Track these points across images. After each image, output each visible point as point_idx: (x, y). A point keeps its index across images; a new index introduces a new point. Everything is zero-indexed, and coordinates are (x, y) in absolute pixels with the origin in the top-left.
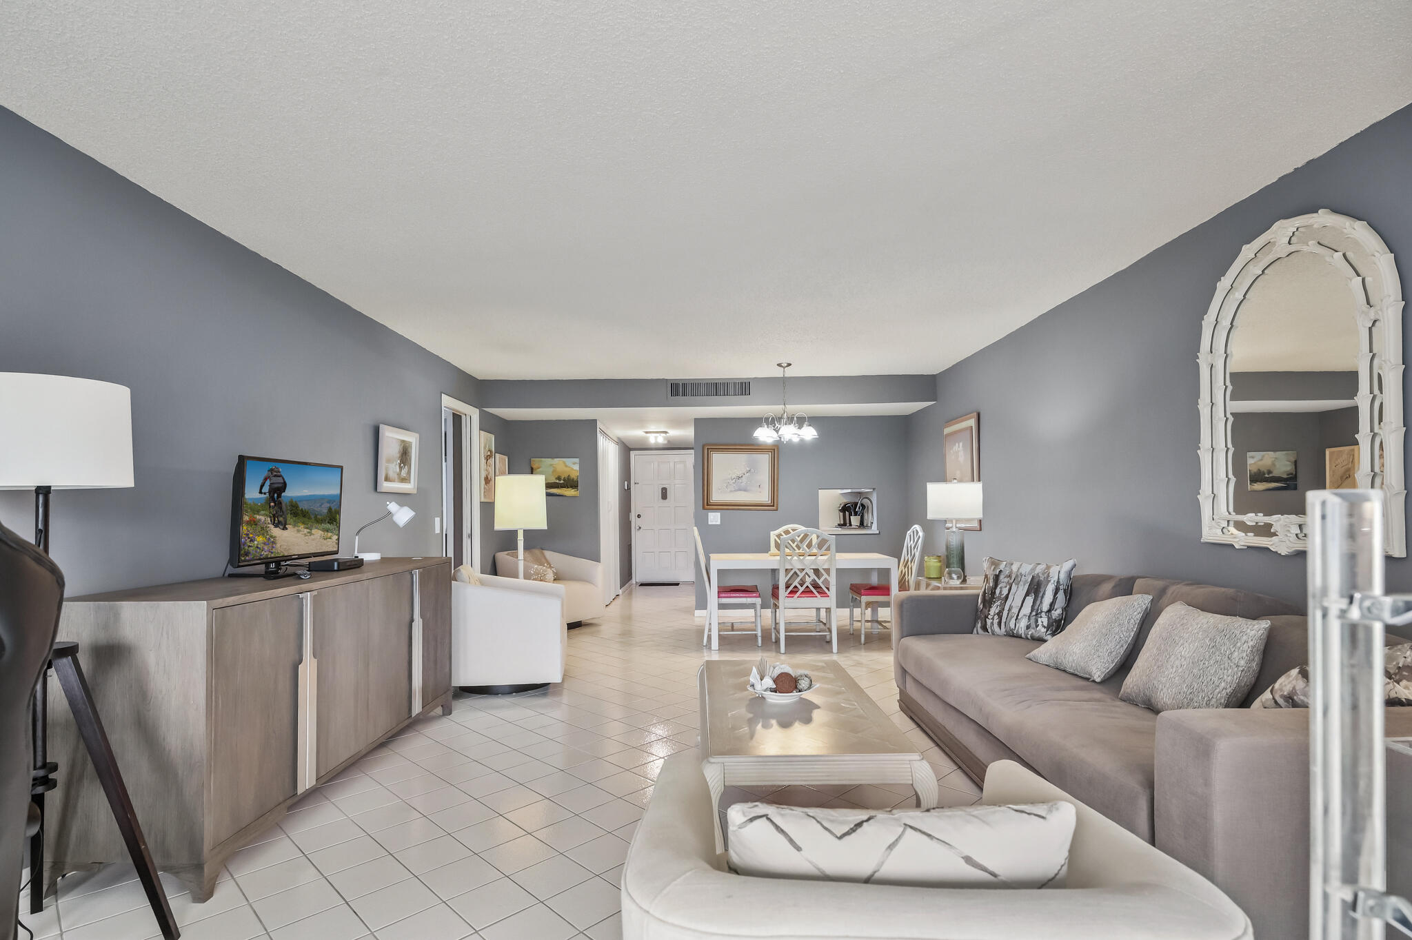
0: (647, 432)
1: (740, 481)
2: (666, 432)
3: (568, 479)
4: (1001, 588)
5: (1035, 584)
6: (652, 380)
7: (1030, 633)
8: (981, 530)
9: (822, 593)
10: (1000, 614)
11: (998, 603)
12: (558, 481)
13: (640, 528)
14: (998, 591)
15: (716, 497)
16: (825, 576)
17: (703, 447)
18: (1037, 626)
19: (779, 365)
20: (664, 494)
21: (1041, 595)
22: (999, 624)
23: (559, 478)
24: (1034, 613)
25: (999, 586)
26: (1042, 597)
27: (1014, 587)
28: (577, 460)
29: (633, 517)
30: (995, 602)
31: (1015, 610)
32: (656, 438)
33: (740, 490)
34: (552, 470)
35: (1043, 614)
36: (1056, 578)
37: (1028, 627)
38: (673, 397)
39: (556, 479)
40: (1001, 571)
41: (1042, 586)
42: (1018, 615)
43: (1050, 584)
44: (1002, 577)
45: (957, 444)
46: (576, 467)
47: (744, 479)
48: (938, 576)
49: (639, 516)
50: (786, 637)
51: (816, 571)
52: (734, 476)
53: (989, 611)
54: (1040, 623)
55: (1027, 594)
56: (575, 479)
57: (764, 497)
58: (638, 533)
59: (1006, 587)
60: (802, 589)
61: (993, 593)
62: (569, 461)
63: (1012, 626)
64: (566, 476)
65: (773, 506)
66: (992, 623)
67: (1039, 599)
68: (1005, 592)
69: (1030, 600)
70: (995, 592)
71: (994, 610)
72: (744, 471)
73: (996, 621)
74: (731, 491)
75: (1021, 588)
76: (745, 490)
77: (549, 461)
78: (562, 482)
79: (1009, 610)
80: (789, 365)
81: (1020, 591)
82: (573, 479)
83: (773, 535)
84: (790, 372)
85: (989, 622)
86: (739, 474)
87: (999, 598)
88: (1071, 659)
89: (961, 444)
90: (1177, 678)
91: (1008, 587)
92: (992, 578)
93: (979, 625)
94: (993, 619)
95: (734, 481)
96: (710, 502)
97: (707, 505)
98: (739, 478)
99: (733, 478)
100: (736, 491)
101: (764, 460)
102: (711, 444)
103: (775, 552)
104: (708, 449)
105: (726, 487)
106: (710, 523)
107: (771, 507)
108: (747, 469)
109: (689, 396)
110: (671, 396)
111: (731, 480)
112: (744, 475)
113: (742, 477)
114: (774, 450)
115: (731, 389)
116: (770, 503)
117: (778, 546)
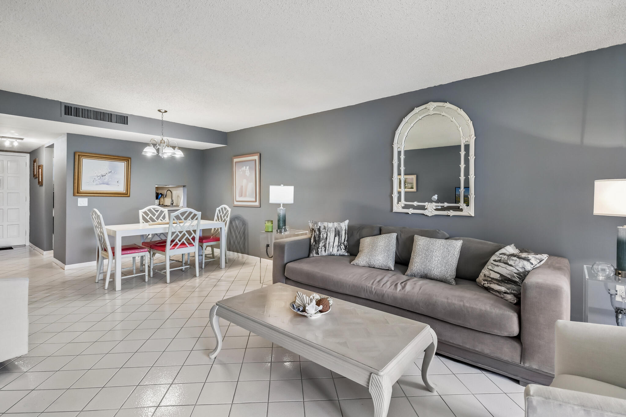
0: (2, 137)
1: (104, 178)
2: (22, 139)
4: (323, 234)
5: (337, 231)
6: (46, 100)
7: (339, 253)
8: (260, 208)
9: (191, 244)
10: (325, 246)
11: (323, 241)
14: (321, 236)
15: (85, 187)
16: (193, 234)
17: (75, 153)
18: (341, 249)
19: (159, 111)
21: (341, 236)
22: (325, 251)
24: (339, 244)
25: (321, 234)
26: (341, 237)
27: (329, 234)
30: (321, 241)
31: (331, 244)
32: (12, 143)
33: (104, 184)
35: (342, 244)
36: (345, 229)
37: (338, 251)
38: (66, 116)
40: (320, 227)
41: (340, 232)
42: (333, 246)
43: (343, 231)
44: (321, 229)
45: (244, 167)
47: (107, 177)
48: (271, 231)
50: (171, 272)
51: (189, 232)
52: (100, 174)
53: (319, 245)
54: (342, 248)
55: (335, 236)
57: (121, 188)
59: (325, 234)
60: (180, 243)
61: (319, 237)
63: (331, 250)
66: (321, 251)
67: (340, 237)
68: (325, 236)
69: (337, 238)
70: (320, 237)
71: (321, 244)
72: (107, 172)
73: (323, 249)
74: (97, 184)
75: (332, 234)
76: (108, 184)
79: (329, 244)
80: (166, 112)
81: (331, 235)
83: (141, 212)
84: (167, 117)
85: (320, 250)
86: (103, 173)
87: (323, 239)
88: (378, 262)
89: (248, 167)
90: (439, 265)
91: (326, 233)
92: (317, 230)
93: (315, 252)
94: (322, 248)
95: (99, 178)
96: (80, 191)
97: (77, 193)
98: (103, 176)
99: (98, 176)
100: (100, 184)
101: (121, 166)
102: (81, 152)
103: (143, 223)
104: (78, 155)
105: (93, 182)
106: (79, 205)
107: (126, 194)
108: (109, 171)
109: (80, 117)
110: (65, 114)
111: (97, 177)
112: (107, 174)
113: (105, 175)
114: (128, 160)
115: (114, 119)
116: (125, 192)
117: (144, 219)
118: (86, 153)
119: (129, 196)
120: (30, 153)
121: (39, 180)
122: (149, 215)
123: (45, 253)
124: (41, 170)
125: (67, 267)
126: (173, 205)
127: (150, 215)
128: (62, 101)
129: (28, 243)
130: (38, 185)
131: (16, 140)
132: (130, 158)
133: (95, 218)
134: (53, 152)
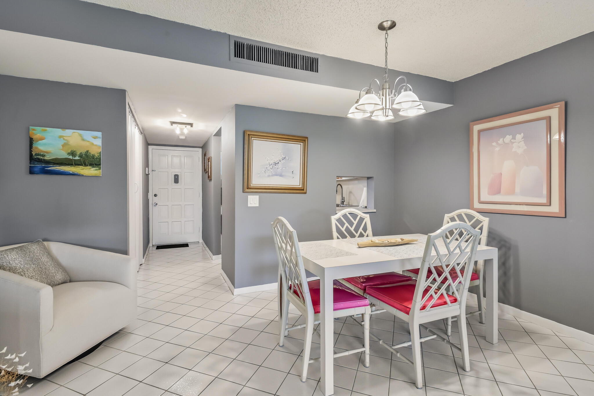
0: (173, 123)
1: (276, 167)
2: (191, 125)
3: (86, 155)
6: (210, 32)
8: (565, 217)
12: (71, 157)
13: (157, 204)
15: (256, 181)
17: (244, 133)
20: (176, 179)
23: (73, 153)
28: (99, 134)
29: (150, 196)
32: (182, 130)
33: (277, 175)
34: (62, 142)
38: (236, 58)
39: (69, 154)
46: (99, 142)
47: (280, 165)
49: (155, 195)
52: (272, 162)
56: (97, 155)
57: (296, 182)
58: (156, 209)
62: (88, 135)
64: (83, 151)
65: (303, 190)
72: (281, 158)
74: (269, 176)
76: (281, 175)
77: (59, 132)
78: (77, 158)
82: (93, 156)
83: (334, 220)
86: (276, 160)
95: (271, 167)
96: (250, 186)
97: (247, 189)
98: (276, 164)
99: (270, 164)
100: (273, 175)
101: (297, 148)
102: (251, 131)
103: (338, 238)
104: (248, 134)
105: (264, 172)
106: (249, 205)
107: (301, 190)
108: (283, 156)
109: (254, 60)
110: (235, 56)
111: (269, 166)
112: (280, 161)
113: (278, 163)
114: (305, 141)
115: (299, 63)
116: (301, 186)
117: (339, 231)
118: (257, 132)
119: (305, 193)
120: (202, 147)
121: (208, 174)
122: (344, 224)
123: (214, 257)
124: (210, 162)
125: (237, 291)
126: (343, 204)
127: (347, 224)
128: (230, 34)
129: (201, 241)
130: (208, 179)
131: (186, 126)
132: (307, 138)
133: (280, 234)
134: (220, 140)
